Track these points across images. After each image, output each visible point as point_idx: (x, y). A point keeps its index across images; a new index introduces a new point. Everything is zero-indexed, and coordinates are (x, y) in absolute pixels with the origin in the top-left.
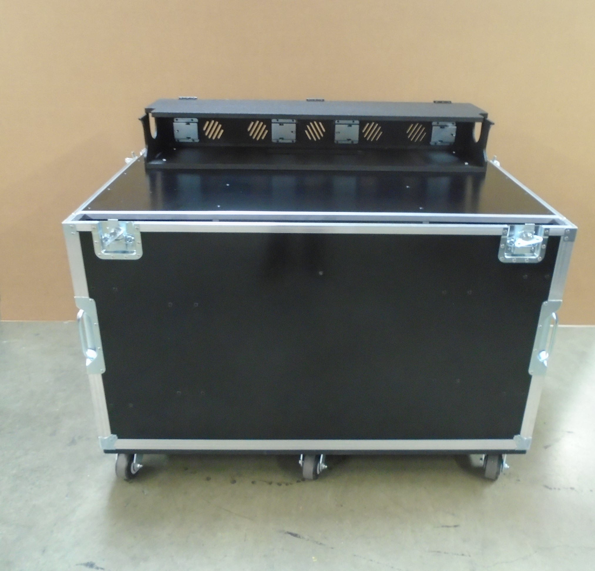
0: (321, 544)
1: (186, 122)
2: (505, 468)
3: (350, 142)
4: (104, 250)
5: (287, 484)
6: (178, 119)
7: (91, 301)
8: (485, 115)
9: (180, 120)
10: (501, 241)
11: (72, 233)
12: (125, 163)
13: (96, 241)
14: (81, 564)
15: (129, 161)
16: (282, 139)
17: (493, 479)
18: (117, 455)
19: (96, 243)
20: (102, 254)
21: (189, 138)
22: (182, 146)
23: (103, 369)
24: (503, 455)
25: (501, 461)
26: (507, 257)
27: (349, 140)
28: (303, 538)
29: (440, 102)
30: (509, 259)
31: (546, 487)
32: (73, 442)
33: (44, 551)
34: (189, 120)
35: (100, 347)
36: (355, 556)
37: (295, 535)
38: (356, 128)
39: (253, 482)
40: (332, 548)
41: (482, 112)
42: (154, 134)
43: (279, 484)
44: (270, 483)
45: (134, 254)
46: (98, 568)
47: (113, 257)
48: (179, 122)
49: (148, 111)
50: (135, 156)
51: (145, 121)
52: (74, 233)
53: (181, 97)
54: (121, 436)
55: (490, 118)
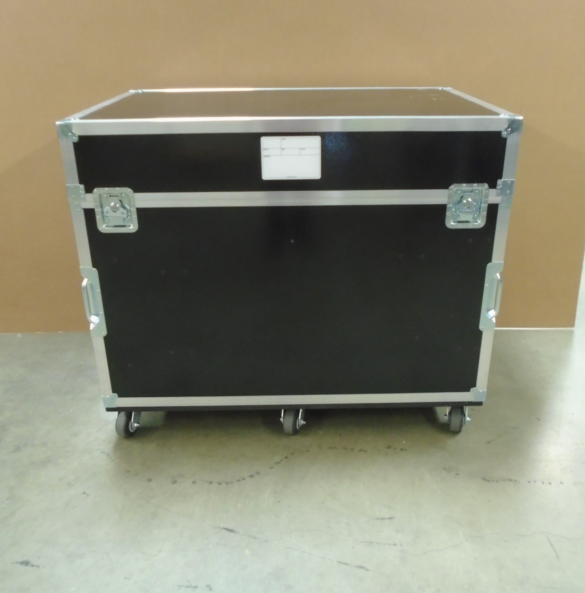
2: (467, 420)
4: (105, 225)
5: (227, 483)
7: (94, 270)
10: (447, 210)
11: (78, 210)
13: (98, 217)
14: (17, 563)
17: (457, 432)
18: (117, 412)
19: (98, 218)
20: (103, 228)
23: (105, 333)
24: (464, 407)
25: (463, 414)
26: (452, 223)
28: (238, 533)
30: (454, 225)
35: (102, 312)
36: (288, 548)
37: (231, 531)
39: (194, 482)
40: (266, 541)
43: (220, 484)
44: (211, 483)
45: (131, 227)
46: (33, 566)
47: (113, 231)
52: (80, 210)
54: (121, 395)
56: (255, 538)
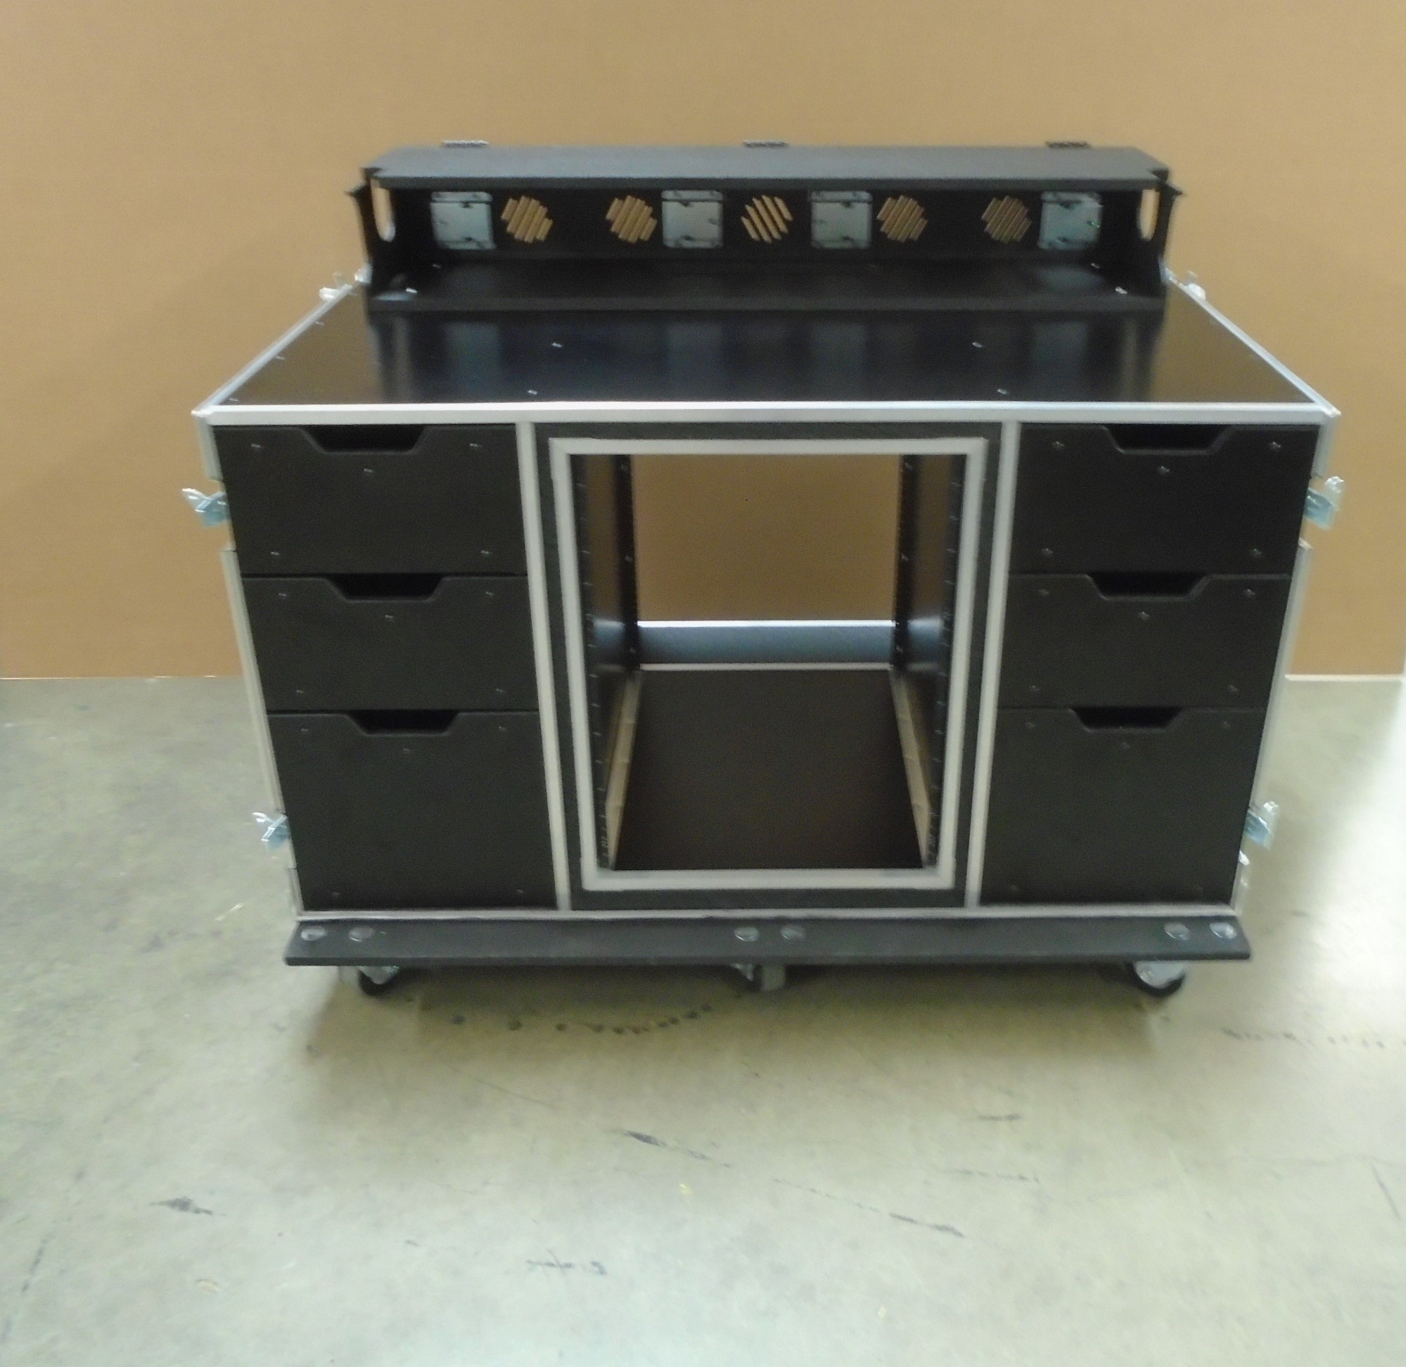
0: (703, 1157)
1: (463, 202)
3: (847, 245)
5: (636, 1031)
6: (444, 193)
8: (1163, 174)
9: (449, 196)
12: (318, 300)
14: (162, 1203)
15: (329, 295)
16: (688, 238)
21: (469, 239)
22: (455, 259)
27: (846, 239)
28: (664, 1144)
29: (1062, 146)
32: (156, 943)
33: (80, 1176)
34: (467, 196)
36: (777, 1181)
37: (646, 1139)
38: (861, 212)
39: (561, 1028)
40: (727, 1166)
41: (1157, 167)
42: (387, 230)
43: (619, 1031)
44: (599, 1029)
46: (197, 1211)
48: (446, 202)
49: (369, 173)
50: (342, 285)
51: (363, 198)
53: (447, 142)
55: (1175, 181)
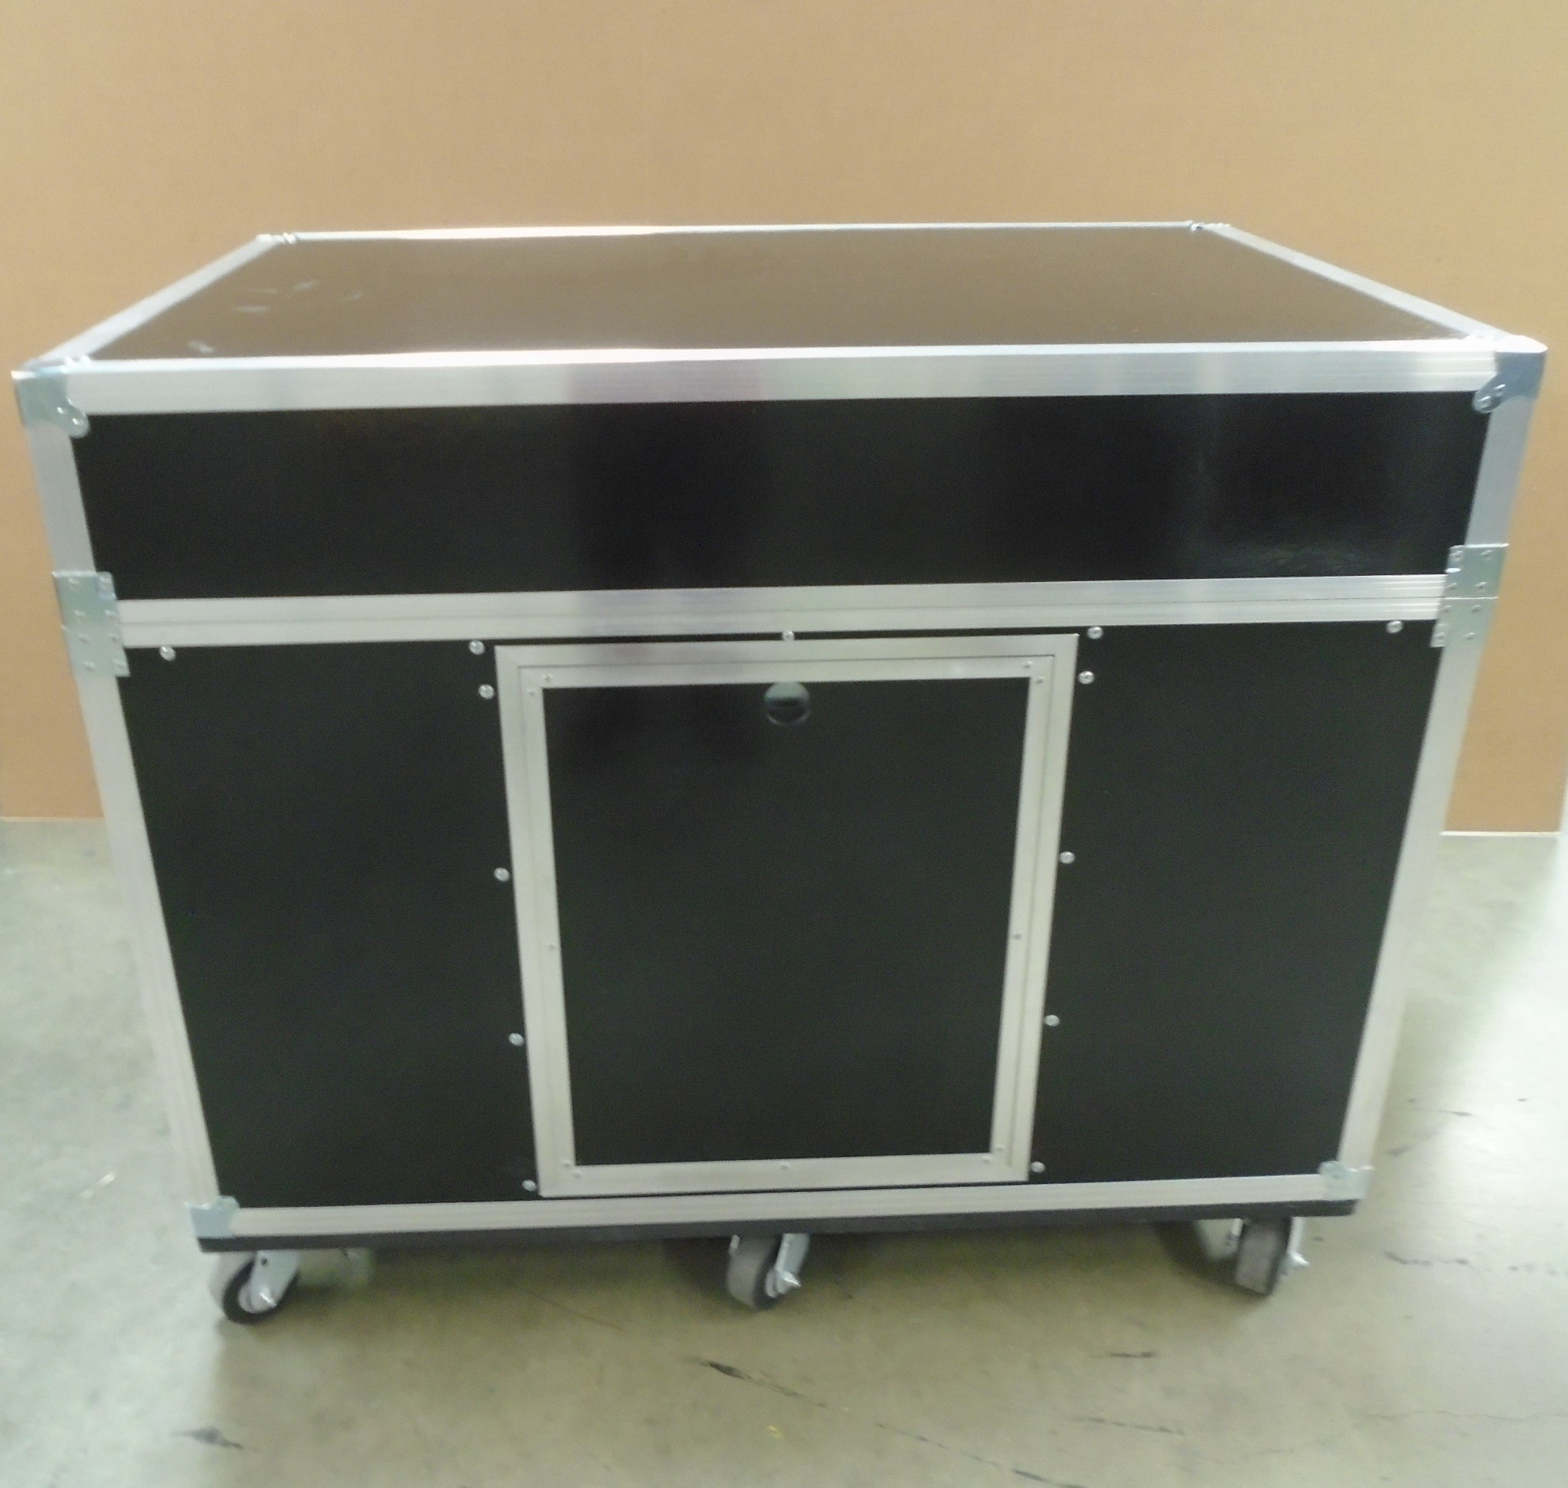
14: (181, 1435)
28: (748, 1379)
31: (1392, 1257)
36: (881, 1427)
37: (728, 1371)
40: (822, 1406)
56: (795, 1395)
